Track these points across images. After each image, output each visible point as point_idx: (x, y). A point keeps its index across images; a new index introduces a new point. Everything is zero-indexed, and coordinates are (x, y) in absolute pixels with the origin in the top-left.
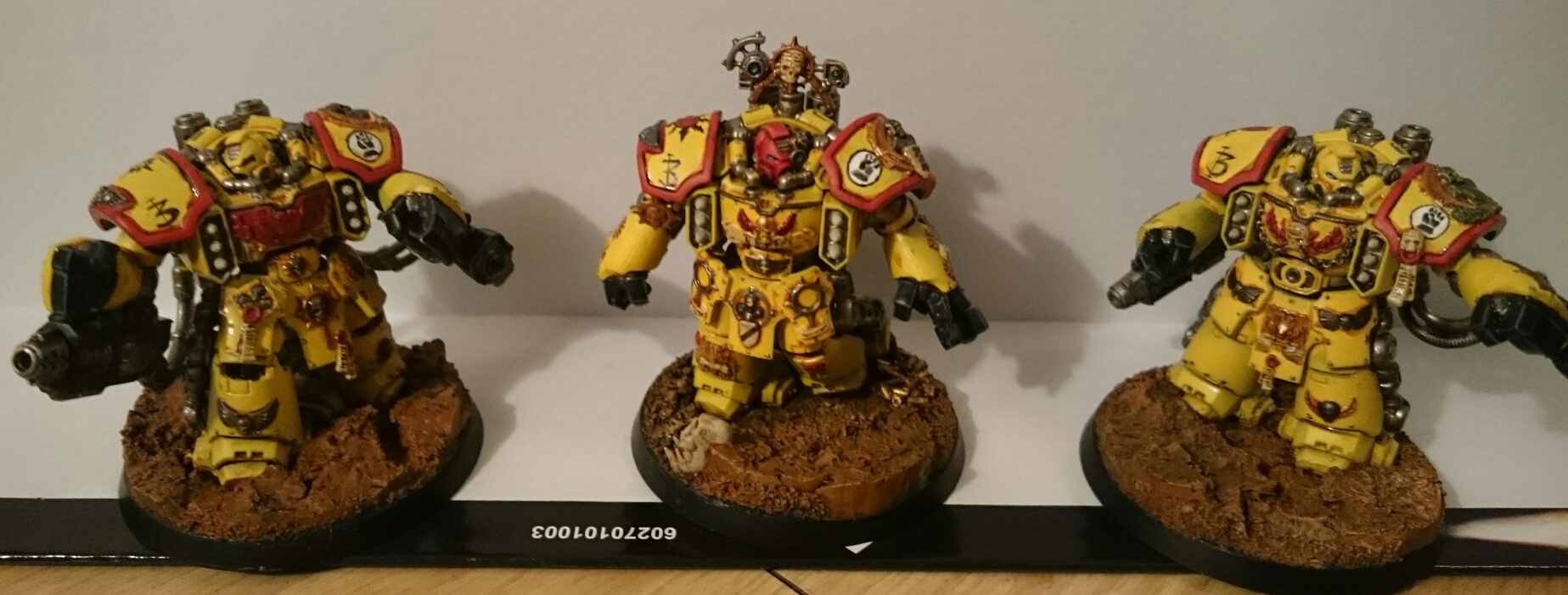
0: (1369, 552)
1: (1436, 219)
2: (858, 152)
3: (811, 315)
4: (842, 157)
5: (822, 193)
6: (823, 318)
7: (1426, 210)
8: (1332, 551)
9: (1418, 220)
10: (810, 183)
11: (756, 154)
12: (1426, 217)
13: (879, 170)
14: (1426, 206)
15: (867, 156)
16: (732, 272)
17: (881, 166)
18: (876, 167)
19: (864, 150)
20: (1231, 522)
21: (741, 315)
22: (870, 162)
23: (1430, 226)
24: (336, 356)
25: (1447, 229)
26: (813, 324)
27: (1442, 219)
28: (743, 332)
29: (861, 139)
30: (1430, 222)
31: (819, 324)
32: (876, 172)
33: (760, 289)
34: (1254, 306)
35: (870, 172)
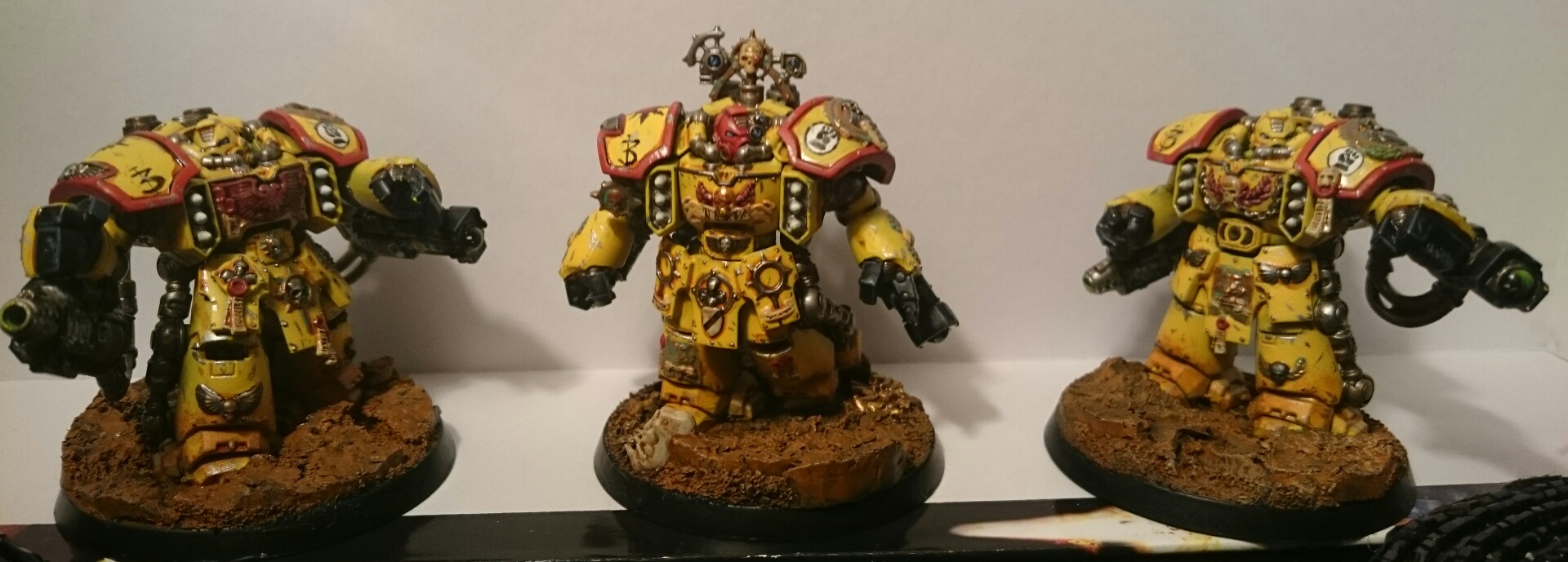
0: (1301, 491)
1: (1351, 157)
2: (814, 124)
3: (774, 297)
4: (799, 130)
5: (780, 165)
6: (787, 299)
7: (1342, 151)
8: (1262, 488)
9: (1334, 160)
10: (770, 157)
11: (715, 134)
12: (1342, 157)
13: (836, 138)
14: (1343, 147)
15: (824, 128)
16: (693, 256)
17: (838, 135)
18: (834, 137)
19: (821, 123)
20: (1163, 459)
21: (704, 302)
22: (826, 133)
23: (1345, 164)
24: (316, 340)
25: (1361, 166)
26: (777, 306)
27: (1357, 157)
28: (706, 320)
29: (818, 113)
30: (1344, 162)
31: (783, 306)
32: (833, 142)
33: (722, 270)
34: (1202, 269)
35: (827, 141)
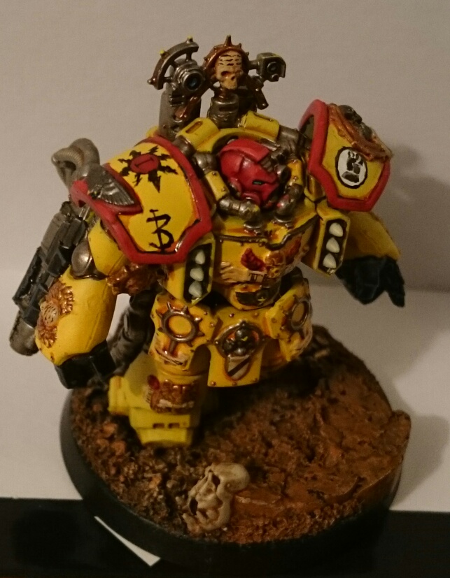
10: (301, 198)
13: (364, 165)
15: (350, 154)
16: (220, 314)
17: (363, 160)
21: (231, 352)
22: (354, 160)
32: (363, 168)
33: (252, 320)
